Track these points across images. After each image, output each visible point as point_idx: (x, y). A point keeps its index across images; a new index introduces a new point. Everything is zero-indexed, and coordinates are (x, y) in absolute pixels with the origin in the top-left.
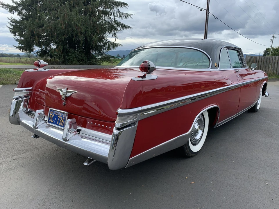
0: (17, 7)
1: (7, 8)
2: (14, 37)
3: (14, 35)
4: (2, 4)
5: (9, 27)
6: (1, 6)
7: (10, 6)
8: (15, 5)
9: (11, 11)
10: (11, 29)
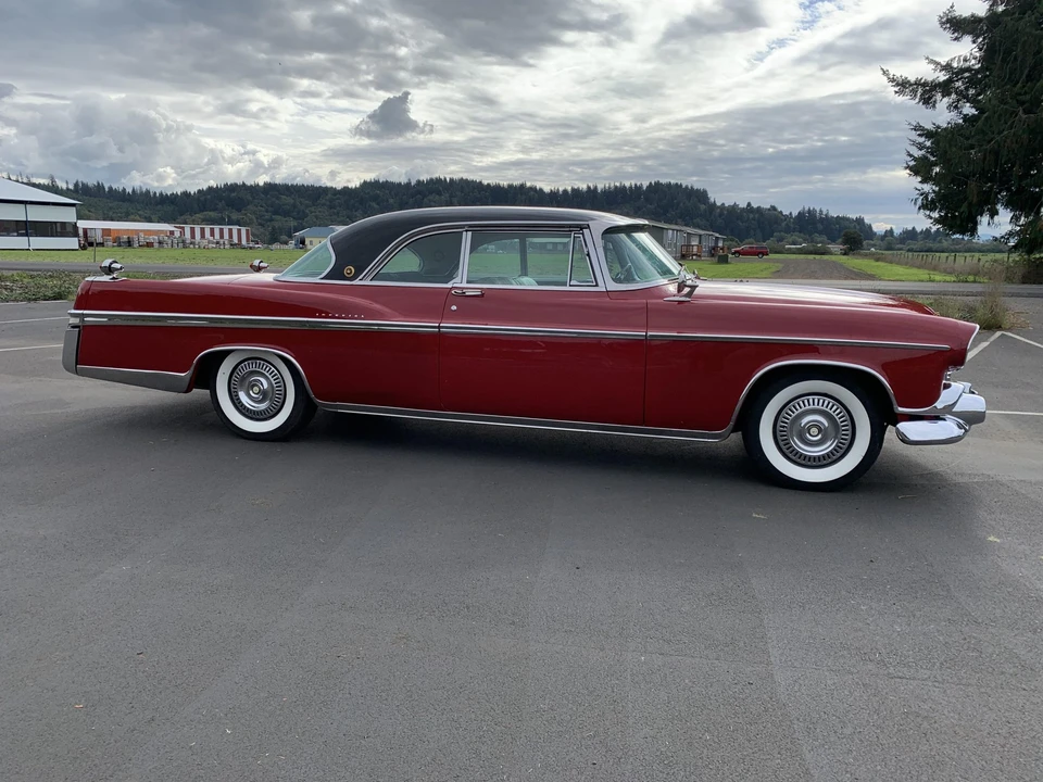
0: (949, 81)
1: (914, 92)
2: (919, 186)
3: (919, 179)
4: (898, 85)
5: (911, 156)
6: (897, 89)
7: (925, 84)
8: (942, 77)
9: (927, 100)
10: (915, 159)
